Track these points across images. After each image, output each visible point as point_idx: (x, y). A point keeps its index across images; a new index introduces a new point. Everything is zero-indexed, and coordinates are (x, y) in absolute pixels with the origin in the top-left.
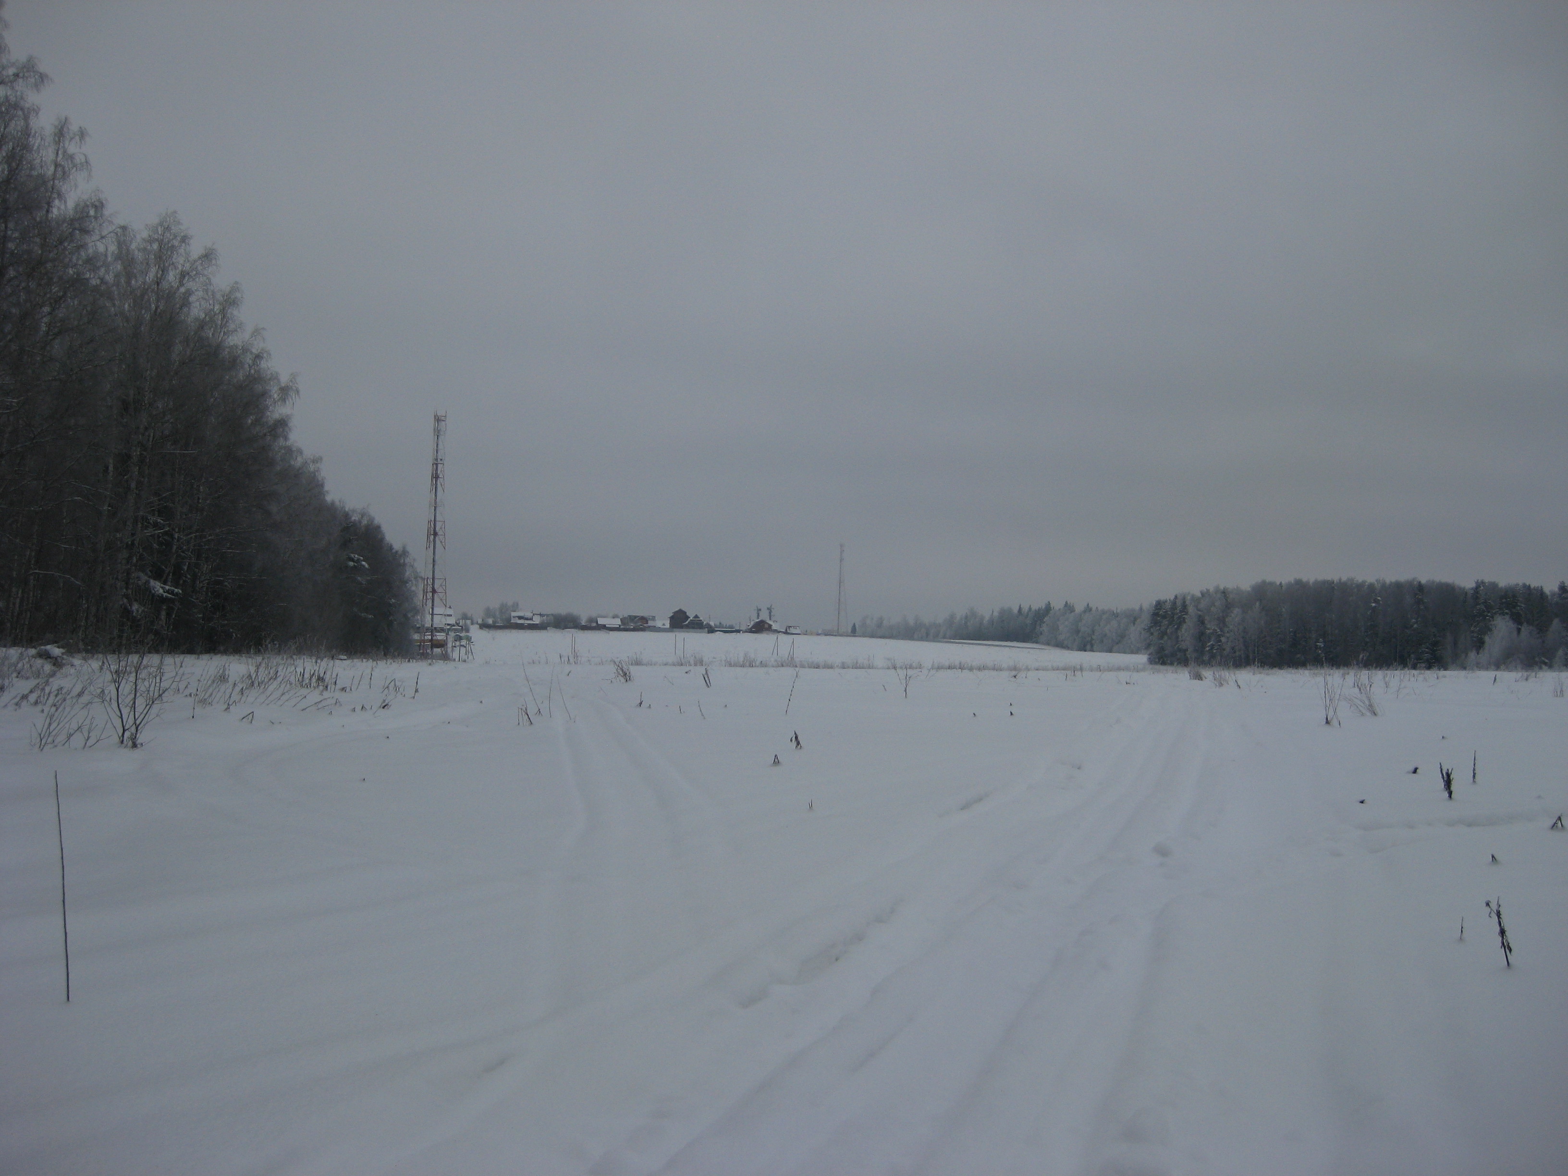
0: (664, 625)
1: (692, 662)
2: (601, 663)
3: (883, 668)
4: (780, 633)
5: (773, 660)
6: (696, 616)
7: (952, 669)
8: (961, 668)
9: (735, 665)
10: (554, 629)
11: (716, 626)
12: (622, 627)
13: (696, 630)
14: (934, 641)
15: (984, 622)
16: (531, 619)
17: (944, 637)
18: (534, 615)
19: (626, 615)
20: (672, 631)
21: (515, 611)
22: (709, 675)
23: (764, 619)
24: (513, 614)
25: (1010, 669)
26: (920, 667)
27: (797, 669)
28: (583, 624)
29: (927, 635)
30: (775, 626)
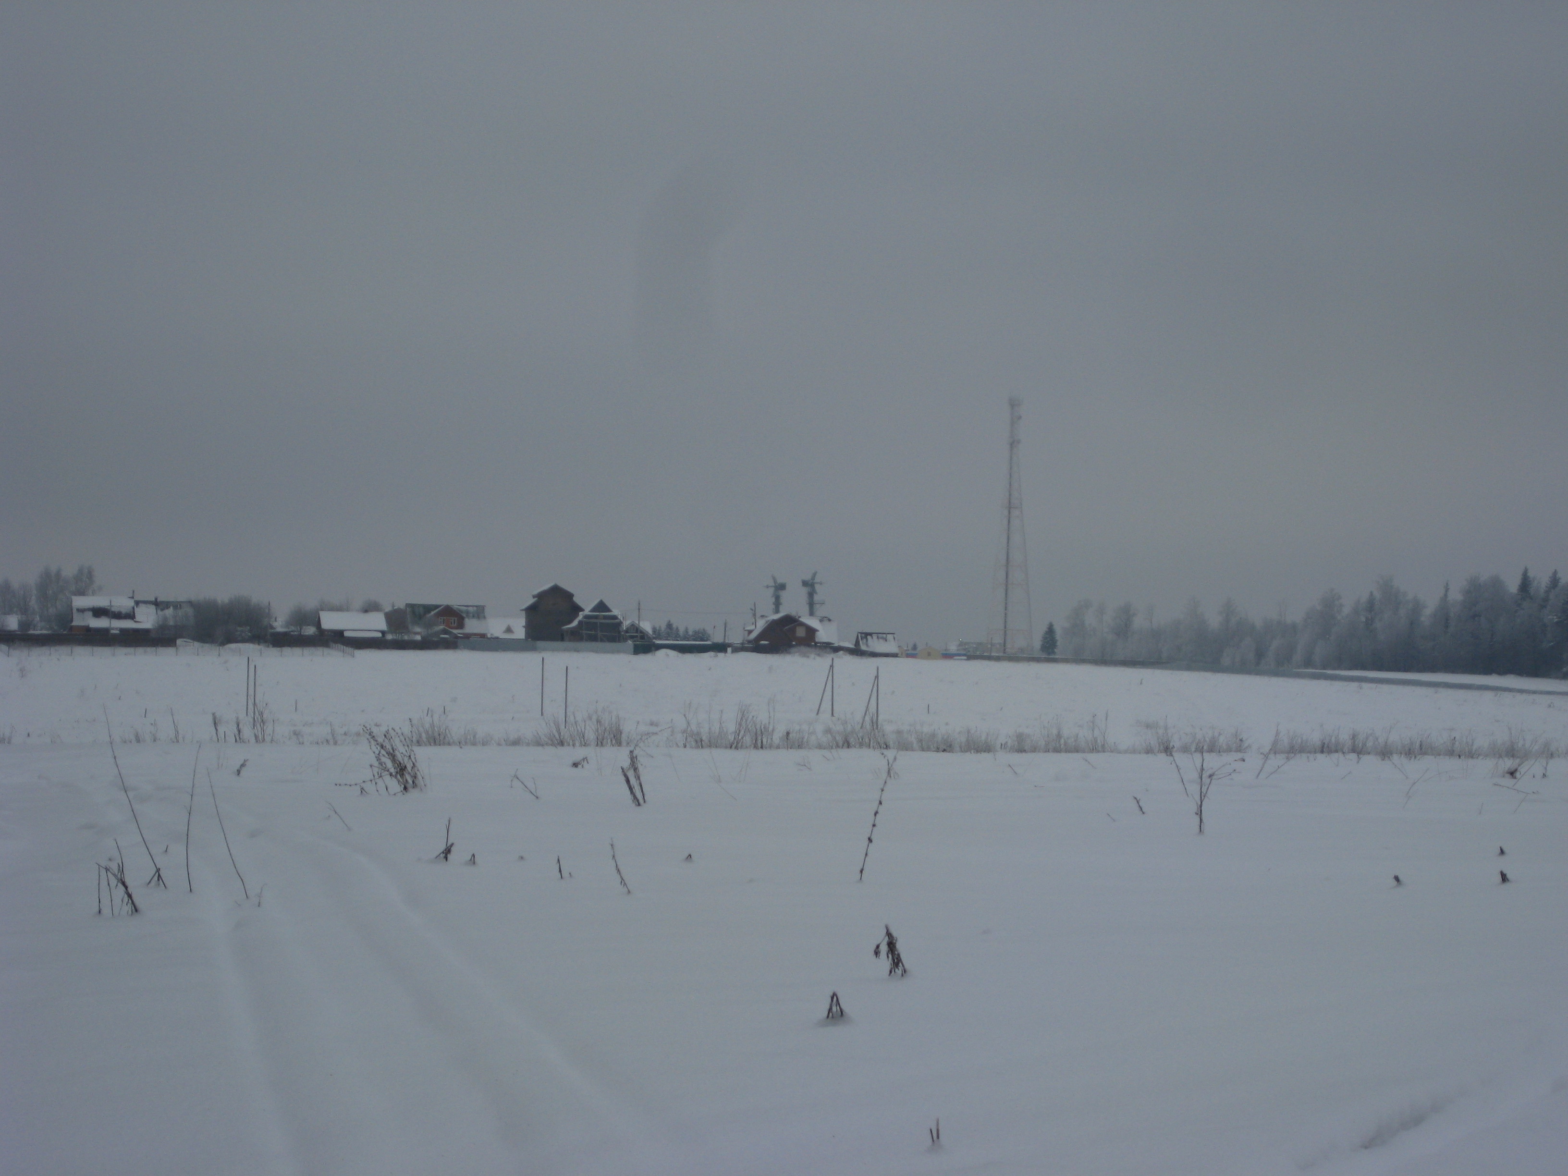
0: (509, 630)
1: (591, 735)
2: (333, 740)
3: (1133, 751)
4: (841, 652)
5: (819, 728)
6: (602, 607)
7: (1330, 752)
8: (1358, 749)
9: (714, 743)
10: (197, 644)
11: (657, 633)
12: (389, 637)
13: (600, 645)
14: (1276, 674)
15: (1422, 619)
16: (131, 616)
17: (1308, 662)
18: (137, 603)
19: (401, 604)
20: (534, 649)
21: (81, 593)
22: (641, 769)
23: (793, 614)
24: (79, 602)
25: (1496, 752)
26: (1239, 746)
27: (890, 754)
28: (280, 629)
29: (1260, 655)
30: (824, 634)
